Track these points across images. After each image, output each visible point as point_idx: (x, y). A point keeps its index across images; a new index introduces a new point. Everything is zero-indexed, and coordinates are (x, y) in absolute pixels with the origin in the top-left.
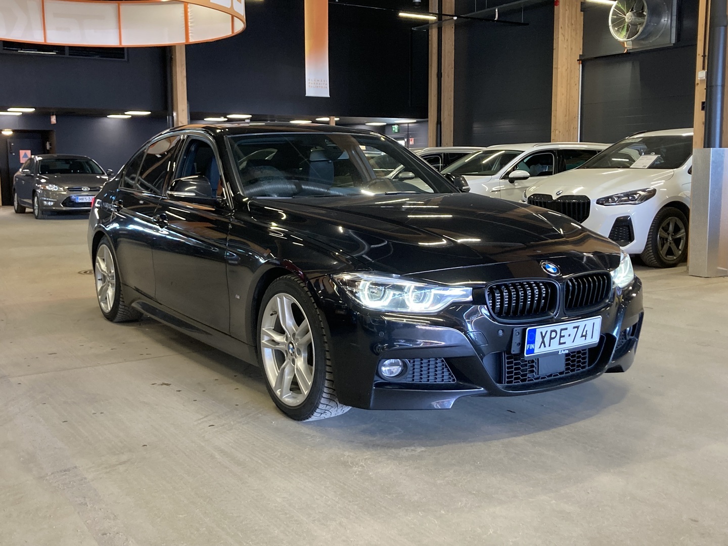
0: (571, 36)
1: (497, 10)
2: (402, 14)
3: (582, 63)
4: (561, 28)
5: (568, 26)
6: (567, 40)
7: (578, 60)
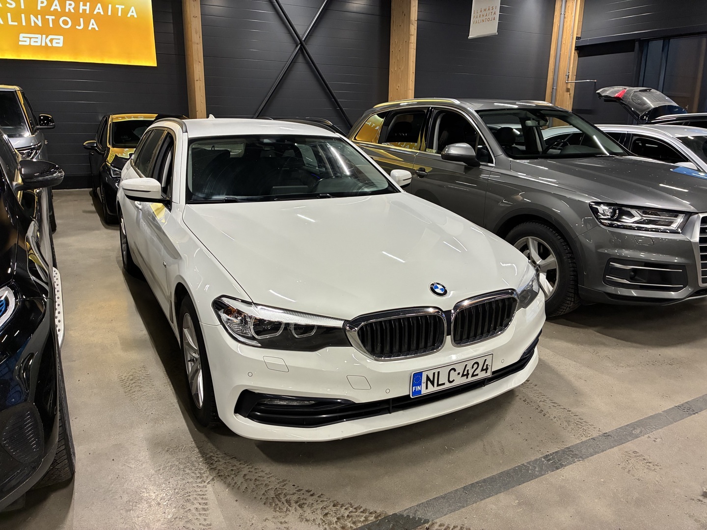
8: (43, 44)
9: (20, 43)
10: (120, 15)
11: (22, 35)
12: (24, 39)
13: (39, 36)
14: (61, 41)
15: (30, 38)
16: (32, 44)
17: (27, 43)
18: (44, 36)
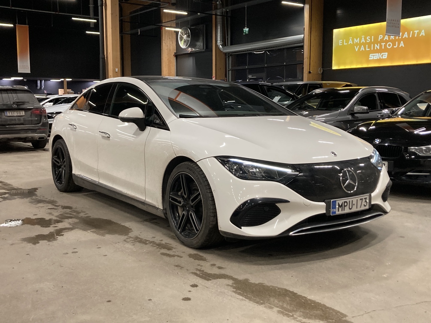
0: (170, 44)
1: (139, 30)
2: (87, 32)
3: (176, 57)
4: (164, 40)
5: (167, 39)
6: (167, 46)
7: (174, 55)
8: (379, 58)
9: (370, 59)
10: (416, 36)
11: (371, 55)
12: (371, 57)
13: (377, 54)
14: (386, 56)
15: (374, 56)
16: (375, 58)
17: (372, 59)
18: (380, 54)
